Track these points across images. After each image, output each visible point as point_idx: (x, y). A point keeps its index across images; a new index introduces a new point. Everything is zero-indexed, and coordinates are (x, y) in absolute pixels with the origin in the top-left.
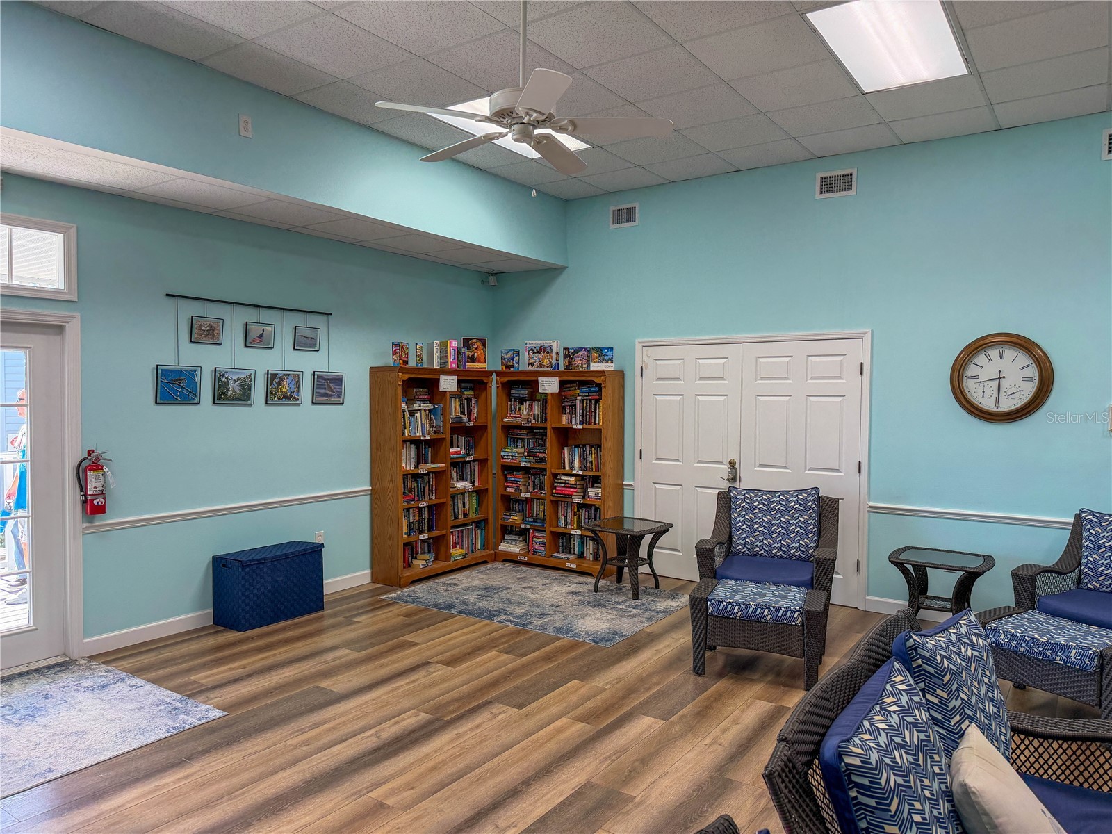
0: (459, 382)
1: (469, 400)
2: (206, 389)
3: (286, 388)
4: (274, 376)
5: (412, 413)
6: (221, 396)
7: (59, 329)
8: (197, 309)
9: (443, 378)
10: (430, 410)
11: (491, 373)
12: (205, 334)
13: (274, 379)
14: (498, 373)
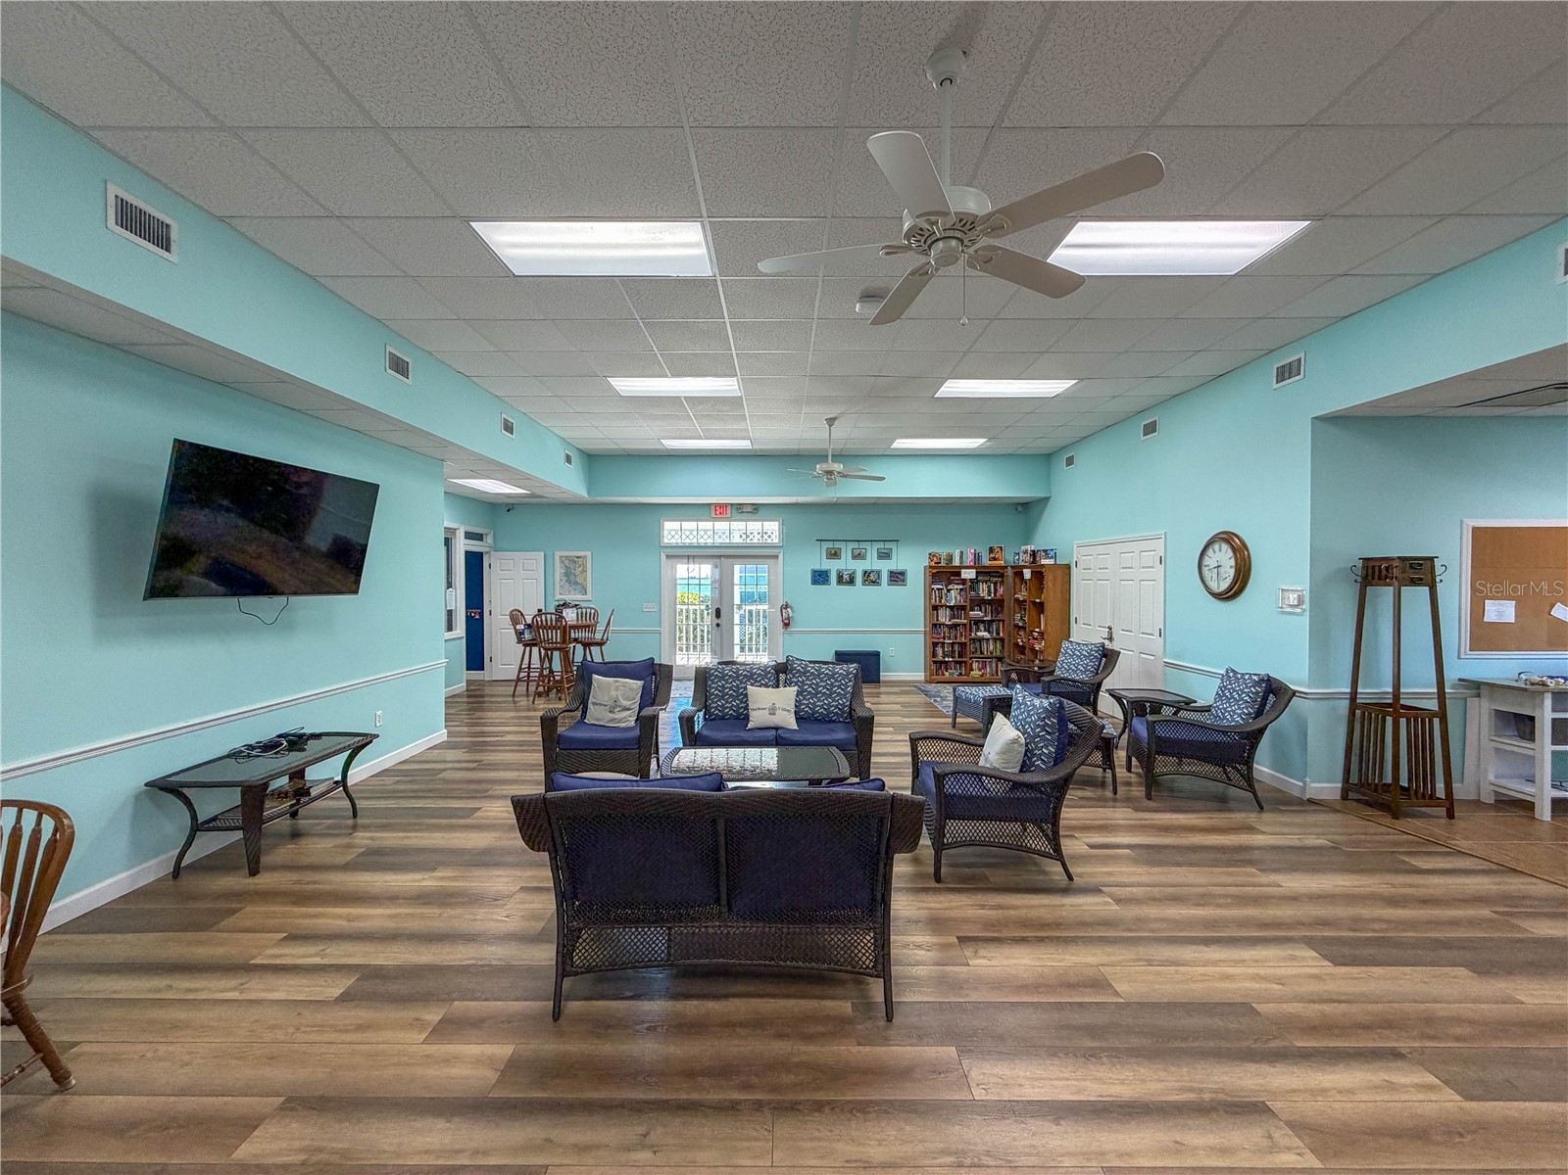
0: (977, 572)
1: (995, 584)
2: (833, 578)
3: (872, 577)
4: (866, 572)
5: (949, 591)
6: (840, 580)
7: (777, 557)
8: (830, 545)
9: (963, 571)
10: (961, 590)
11: (1006, 567)
12: (834, 555)
13: (866, 574)
14: (1011, 567)
